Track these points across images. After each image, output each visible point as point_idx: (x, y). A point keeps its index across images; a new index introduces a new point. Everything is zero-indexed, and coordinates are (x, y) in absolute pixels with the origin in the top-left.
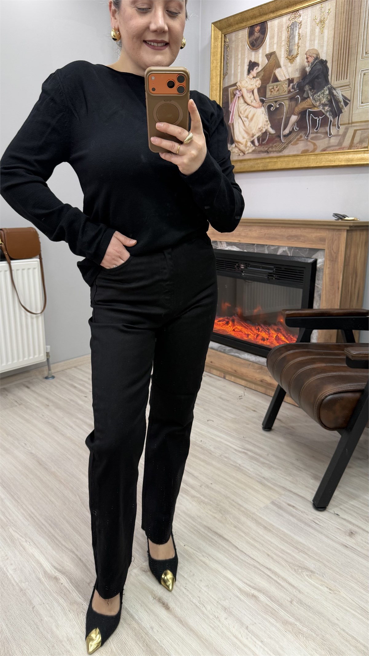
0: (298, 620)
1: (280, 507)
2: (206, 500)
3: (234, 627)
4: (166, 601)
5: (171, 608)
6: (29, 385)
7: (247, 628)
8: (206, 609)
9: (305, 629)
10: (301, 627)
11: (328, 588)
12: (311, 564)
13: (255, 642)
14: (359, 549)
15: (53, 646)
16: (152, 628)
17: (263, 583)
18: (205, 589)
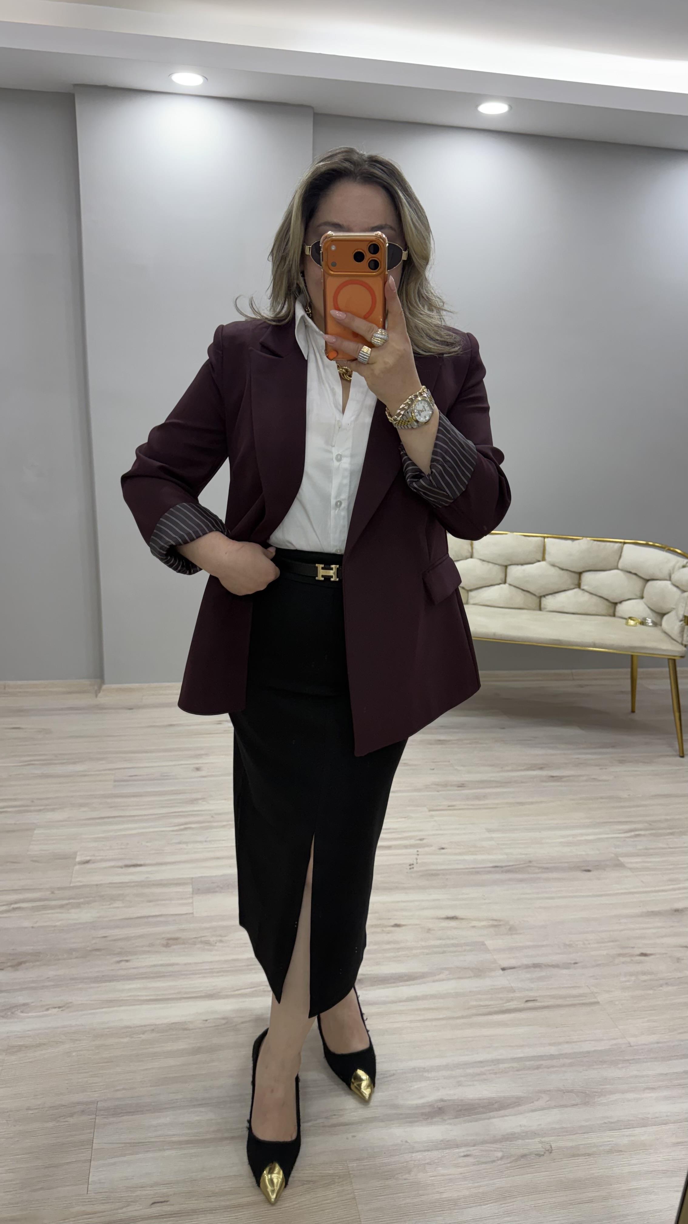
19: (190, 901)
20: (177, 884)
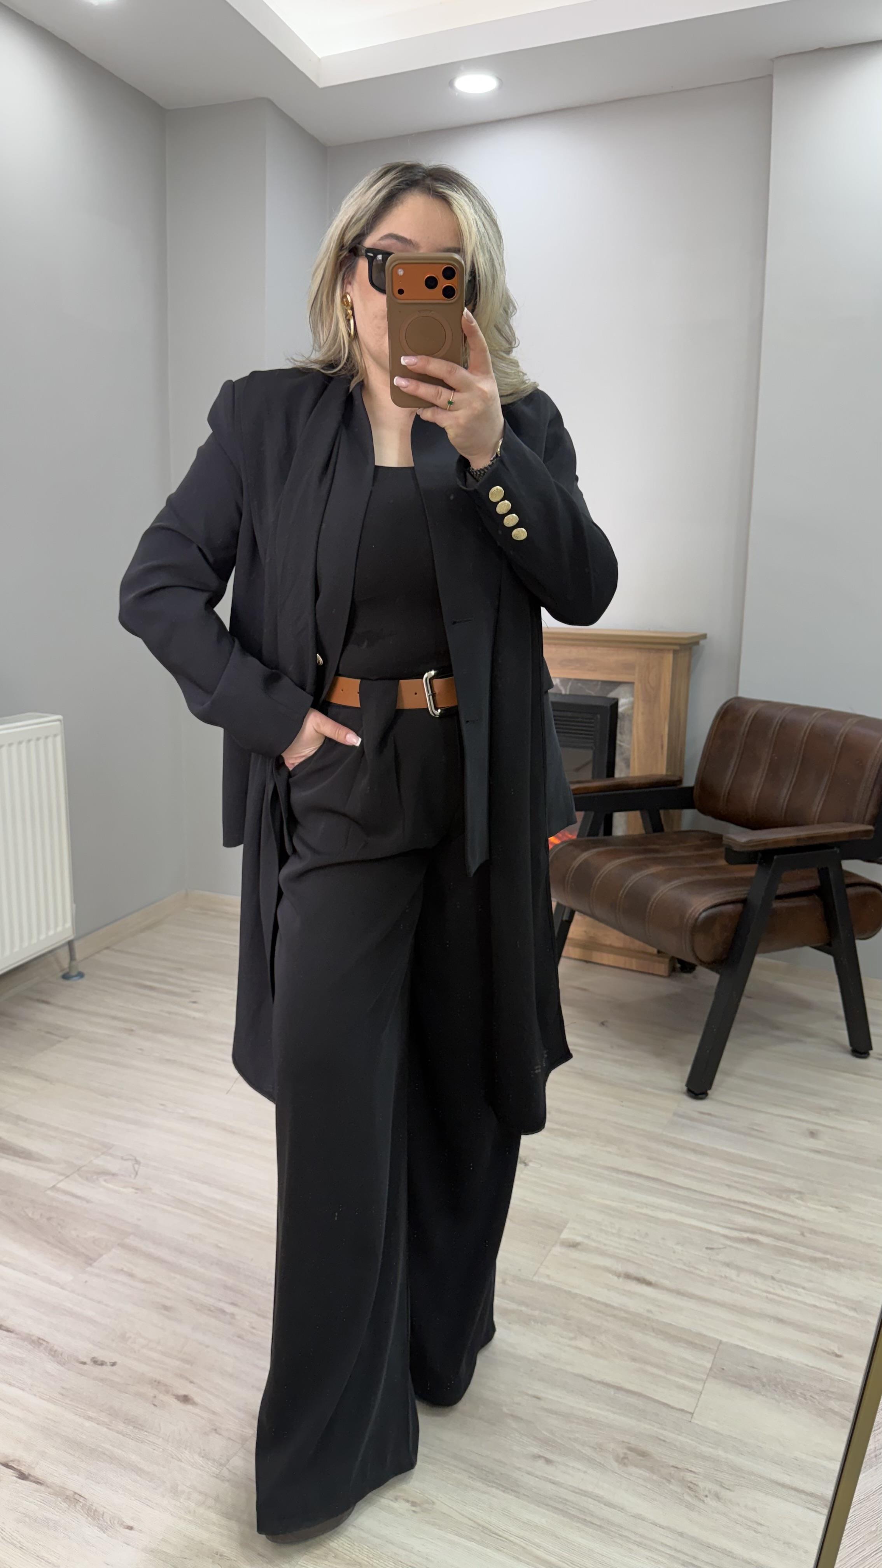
0: (825, 1252)
1: (692, 1119)
2: (575, 1131)
3: (756, 1282)
4: (639, 1276)
5: (653, 1282)
6: (44, 998)
7: (773, 1278)
8: (702, 1271)
9: (842, 1261)
10: (836, 1260)
11: (832, 1206)
12: (790, 1183)
13: (796, 1291)
14: (837, 1151)
15: (532, 1370)
16: (649, 1311)
17: (750, 1222)
18: (679, 1248)
19: (699, 1387)
20: (691, 1344)
